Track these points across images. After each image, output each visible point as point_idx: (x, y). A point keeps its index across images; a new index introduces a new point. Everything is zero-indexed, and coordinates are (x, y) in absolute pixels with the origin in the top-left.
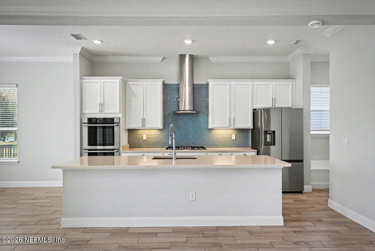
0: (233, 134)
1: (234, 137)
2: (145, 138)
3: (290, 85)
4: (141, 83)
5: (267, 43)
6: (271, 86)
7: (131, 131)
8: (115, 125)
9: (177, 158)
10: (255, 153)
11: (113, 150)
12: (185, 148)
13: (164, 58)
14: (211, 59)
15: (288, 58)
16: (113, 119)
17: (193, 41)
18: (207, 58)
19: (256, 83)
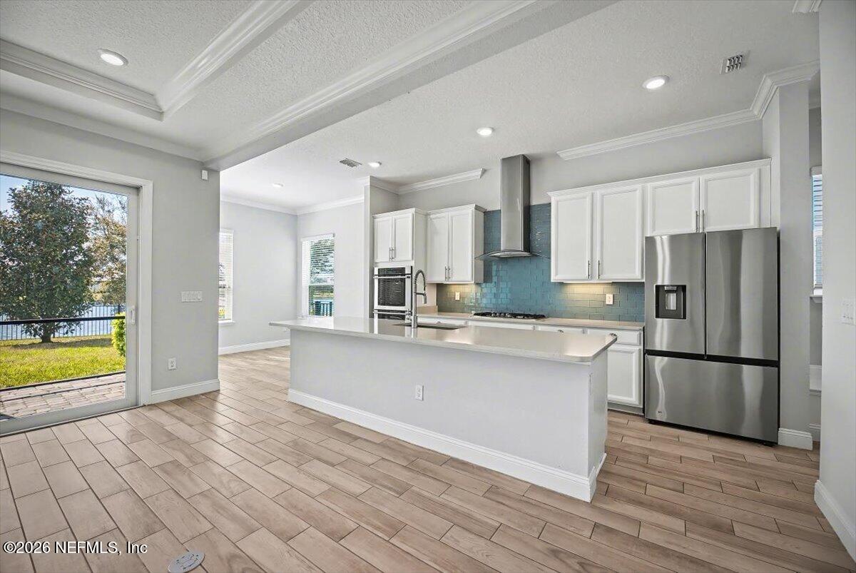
0: (609, 293)
1: (609, 300)
2: (457, 298)
3: (752, 177)
4: (443, 214)
5: (647, 89)
6: (694, 186)
7: (440, 287)
8: (406, 277)
9: (418, 326)
10: (638, 333)
11: (404, 312)
12: (498, 314)
13: (484, 171)
14: (563, 155)
15: (756, 113)
16: (404, 269)
17: (493, 130)
18: (555, 156)
19: (650, 184)
